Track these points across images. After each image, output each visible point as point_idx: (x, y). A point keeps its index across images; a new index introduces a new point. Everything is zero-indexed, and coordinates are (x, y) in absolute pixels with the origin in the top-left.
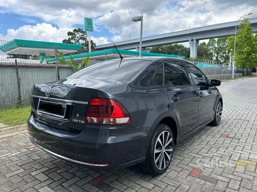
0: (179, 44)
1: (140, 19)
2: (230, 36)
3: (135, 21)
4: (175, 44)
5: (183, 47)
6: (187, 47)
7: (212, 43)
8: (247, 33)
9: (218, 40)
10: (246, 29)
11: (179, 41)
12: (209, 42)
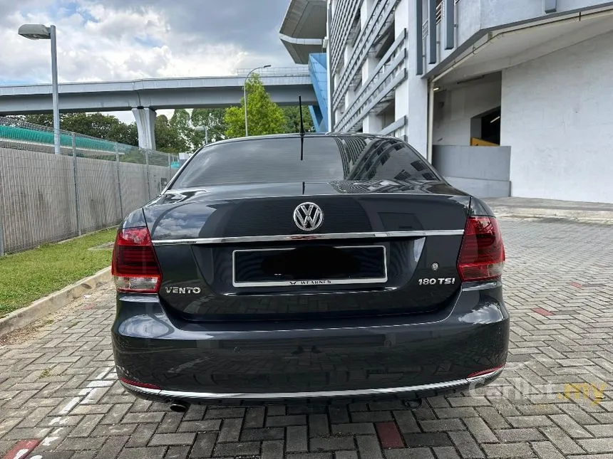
0: (105, 114)
1: (48, 34)
2: (229, 106)
3: (30, 36)
4: (94, 113)
5: (116, 121)
6: (128, 123)
7: (181, 117)
8: (260, 104)
9: (193, 113)
10: (257, 95)
11: (106, 106)
12: (175, 117)
